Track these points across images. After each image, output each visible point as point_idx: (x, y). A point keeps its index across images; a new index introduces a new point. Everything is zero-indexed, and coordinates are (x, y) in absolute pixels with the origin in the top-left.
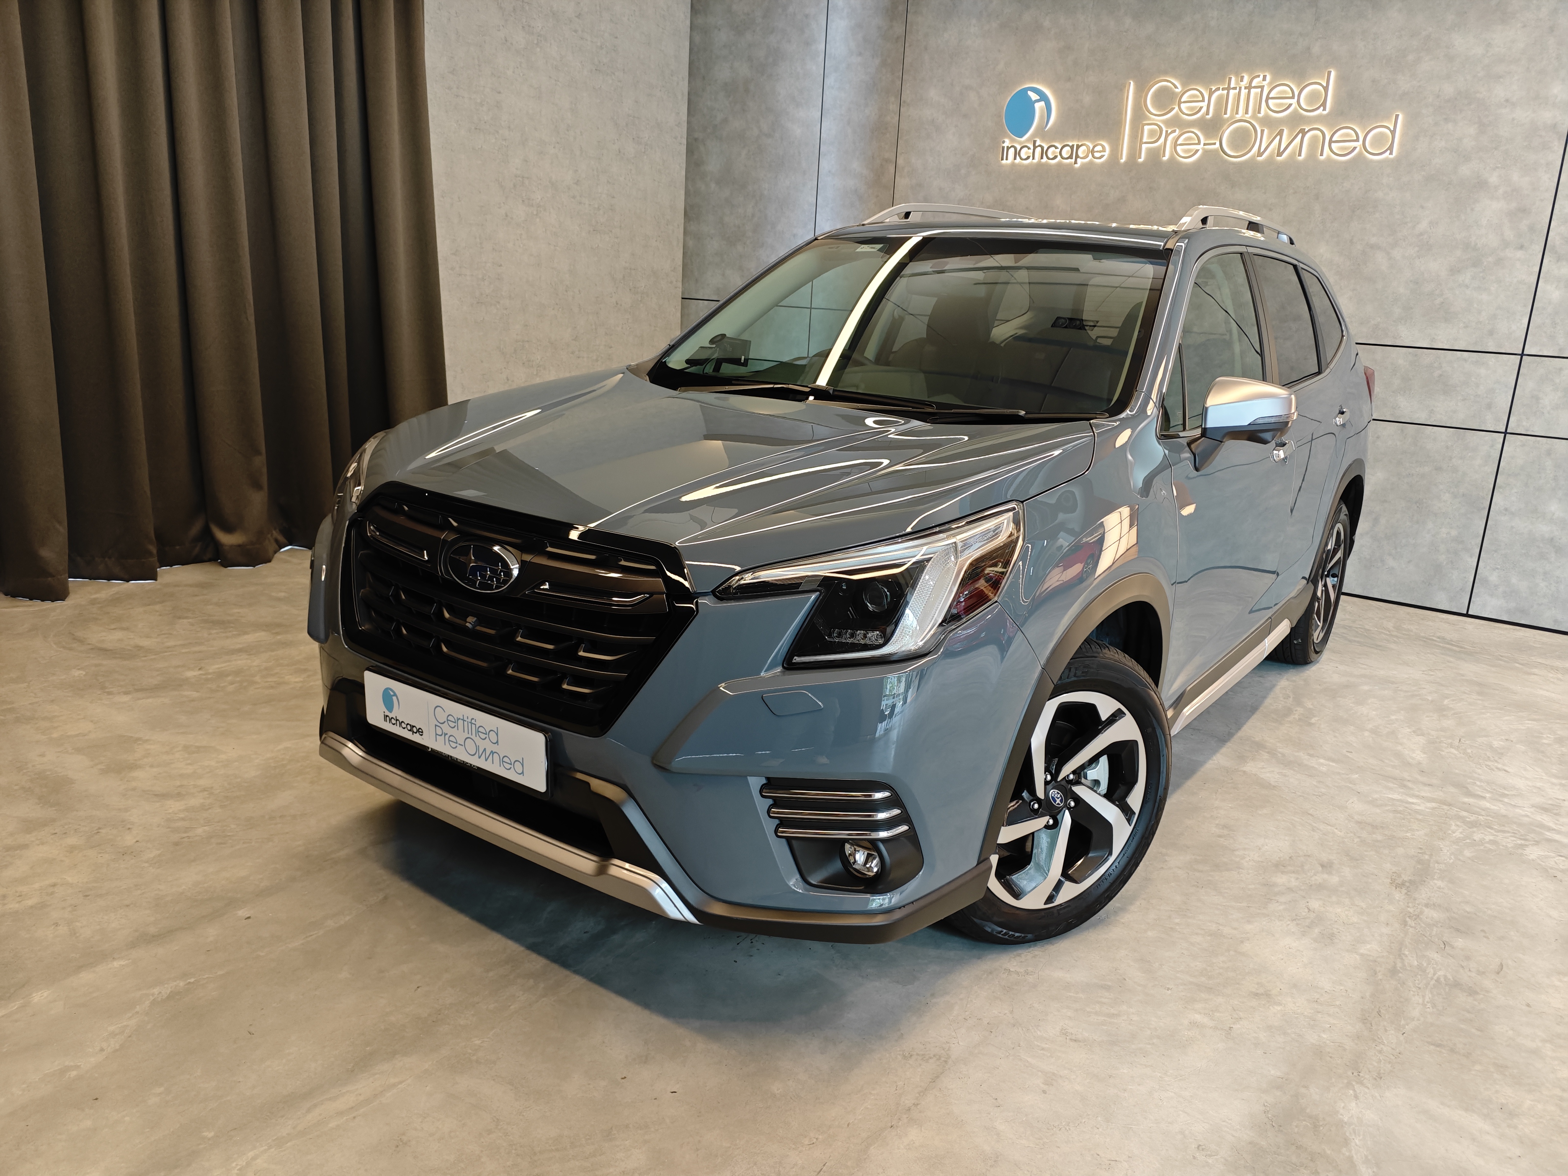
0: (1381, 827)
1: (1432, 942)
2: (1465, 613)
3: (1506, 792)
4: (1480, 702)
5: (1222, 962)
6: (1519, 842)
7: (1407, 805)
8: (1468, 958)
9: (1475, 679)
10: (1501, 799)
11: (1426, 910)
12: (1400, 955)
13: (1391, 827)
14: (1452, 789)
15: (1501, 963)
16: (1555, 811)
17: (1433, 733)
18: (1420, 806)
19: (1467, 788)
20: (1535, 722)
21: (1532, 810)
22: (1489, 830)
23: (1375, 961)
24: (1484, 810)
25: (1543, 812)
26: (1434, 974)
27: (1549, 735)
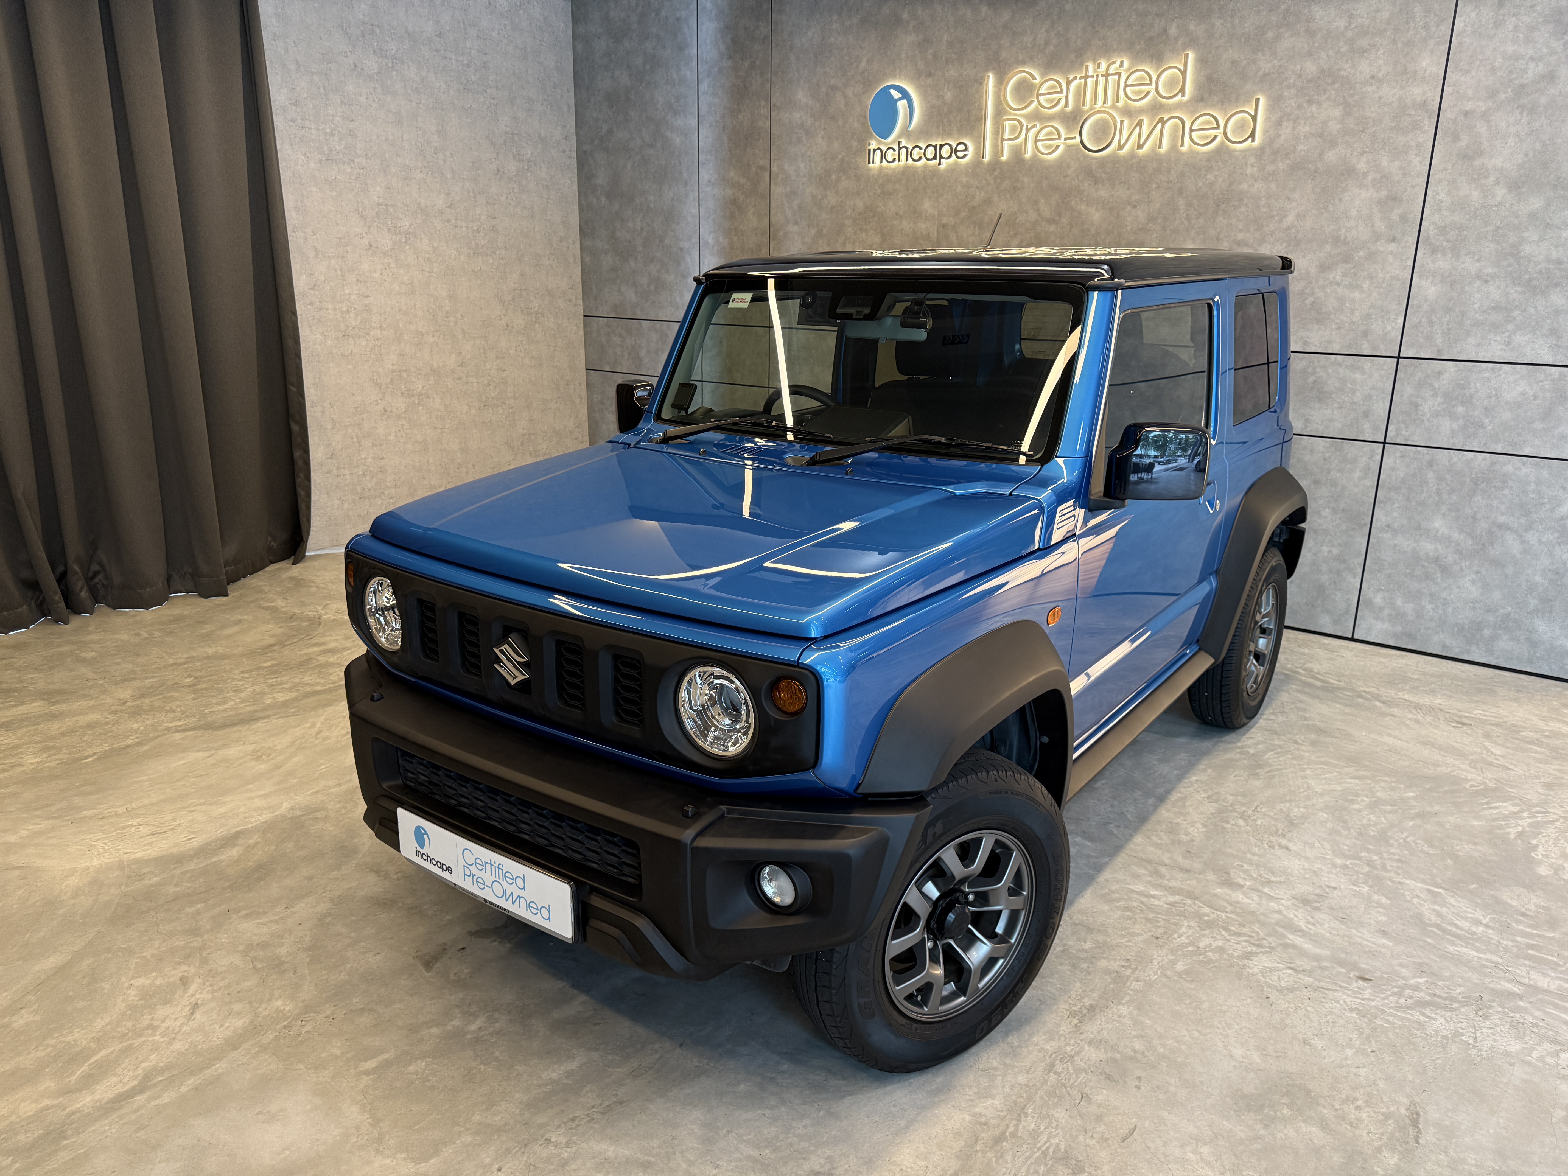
0: (1099, 931)
1: (1069, 1095)
2: (1350, 636)
3: (1273, 879)
4: (1307, 754)
5: (803, 1127)
6: (1249, 949)
7: (1144, 900)
8: (1099, 1119)
9: (1318, 723)
10: (1260, 888)
11: (1087, 1048)
12: (1019, 1115)
13: (1110, 930)
14: (1211, 876)
15: (1135, 1126)
16: (1316, 904)
17: (1230, 798)
18: (1159, 900)
19: (1228, 874)
20: (1357, 781)
21: (1289, 903)
22: (1223, 933)
23: (986, 1124)
24: (1231, 904)
25: (1301, 905)
26: (1045, 1143)
27: (1365, 799)
